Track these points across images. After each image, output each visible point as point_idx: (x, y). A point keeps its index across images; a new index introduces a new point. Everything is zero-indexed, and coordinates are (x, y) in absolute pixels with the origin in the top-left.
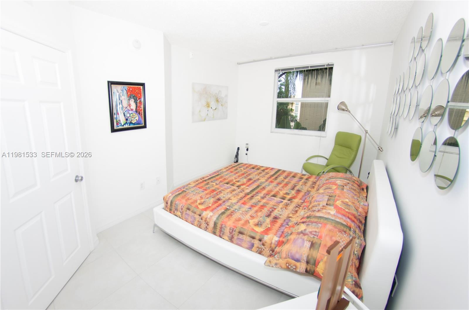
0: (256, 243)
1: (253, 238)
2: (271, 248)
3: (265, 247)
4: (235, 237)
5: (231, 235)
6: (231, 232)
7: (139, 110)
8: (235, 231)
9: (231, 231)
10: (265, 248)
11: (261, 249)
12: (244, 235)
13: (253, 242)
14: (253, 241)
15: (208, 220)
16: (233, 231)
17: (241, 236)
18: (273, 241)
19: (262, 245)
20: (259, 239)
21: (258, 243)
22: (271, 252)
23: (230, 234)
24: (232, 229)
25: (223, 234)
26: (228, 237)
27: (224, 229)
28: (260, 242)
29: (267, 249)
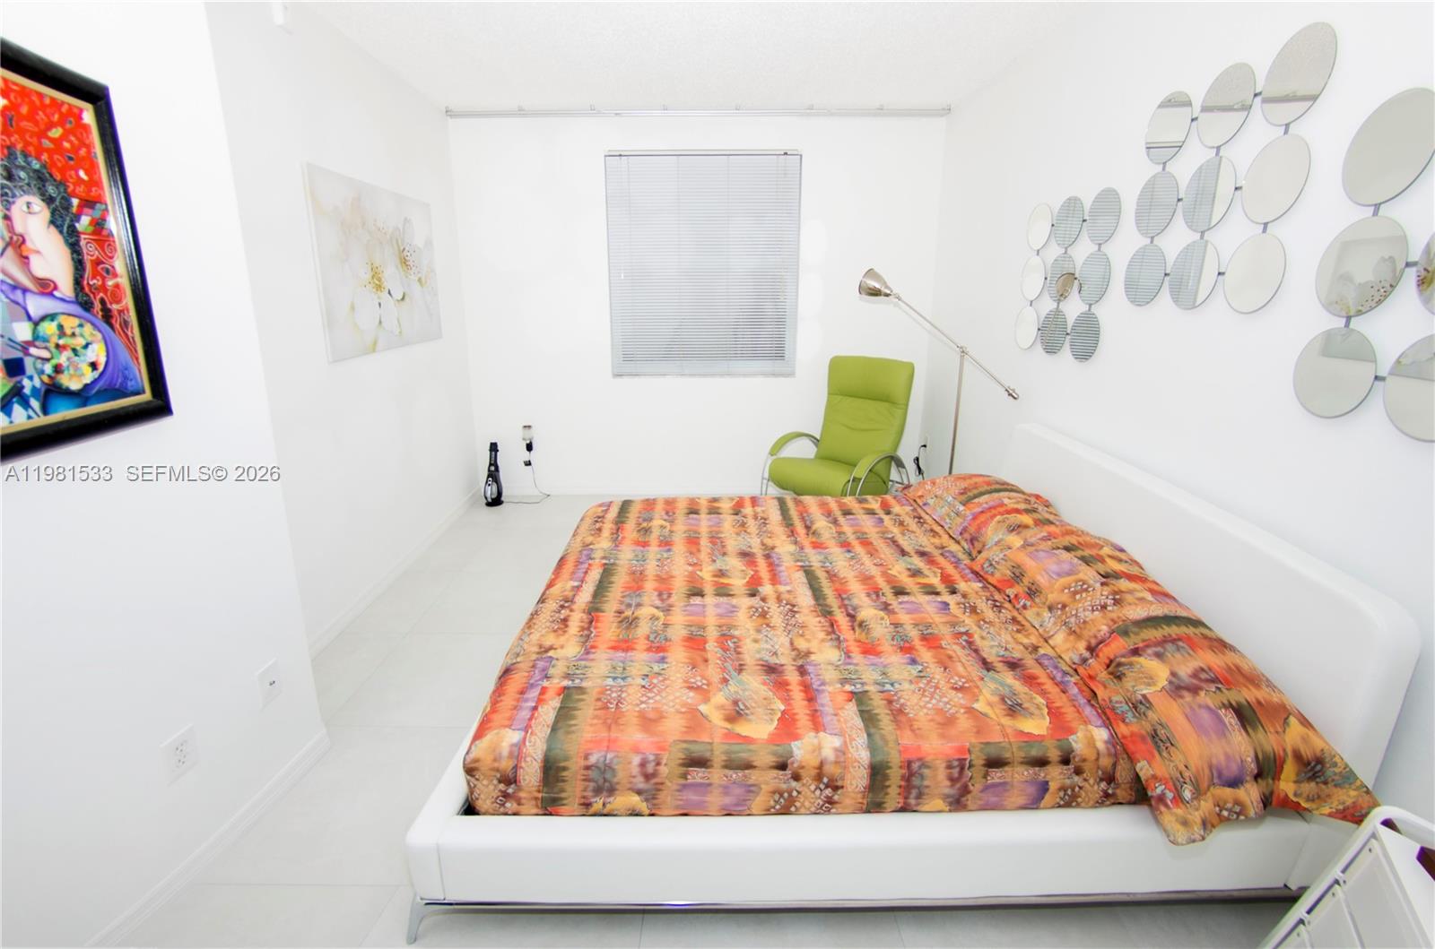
0: (1056, 775)
1: (1042, 762)
2: (1100, 772)
3: (1085, 775)
4: (976, 788)
5: (958, 785)
6: (956, 775)
7: (104, 288)
8: (970, 766)
9: (955, 772)
10: (1085, 780)
11: (1073, 790)
12: (1006, 768)
13: (1044, 777)
14: (1042, 774)
15: (829, 769)
16: (962, 769)
17: (996, 776)
18: (1101, 746)
19: (1074, 775)
20: (1059, 759)
21: (1061, 773)
22: (1103, 785)
23: (952, 786)
24: (956, 763)
25: (919, 796)
26: (945, 797)
27: (922, 777)
28: (1065, 767)
29: (1091, 781)
